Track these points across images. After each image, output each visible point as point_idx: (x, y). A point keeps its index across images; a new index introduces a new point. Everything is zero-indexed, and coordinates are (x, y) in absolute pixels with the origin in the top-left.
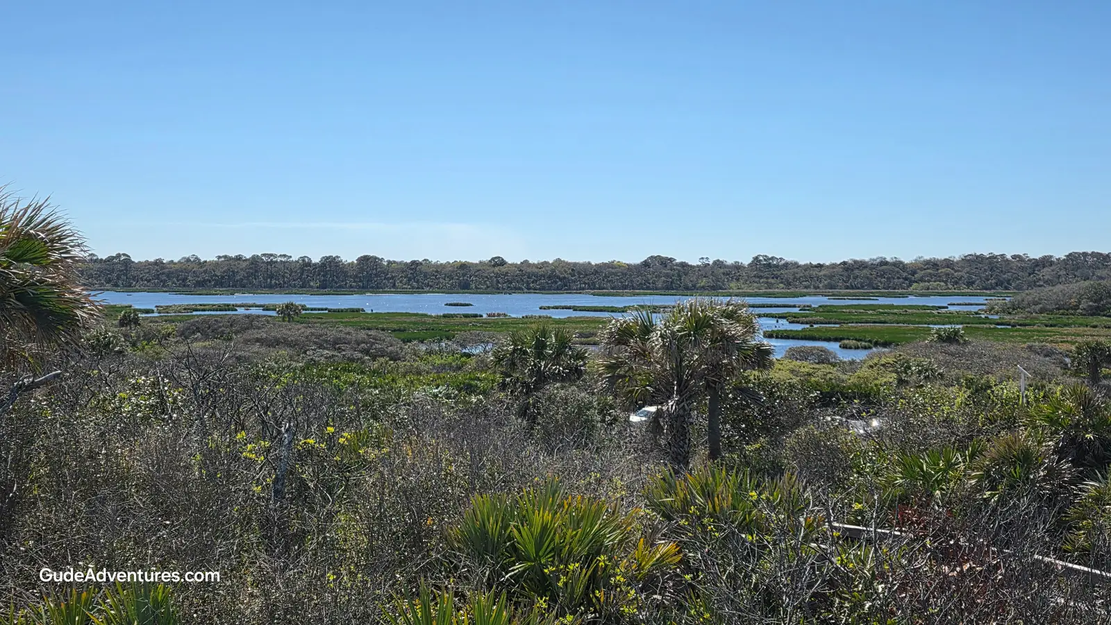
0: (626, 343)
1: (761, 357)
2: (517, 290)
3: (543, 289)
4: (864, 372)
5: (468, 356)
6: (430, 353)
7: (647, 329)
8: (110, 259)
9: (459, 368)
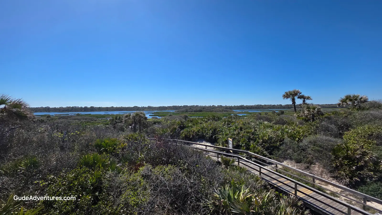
0: (127, 117)
1: (146, 118)
2: (116, 111)
3: (119, 111)
4: (161, 120)
5: (107, 120)
6: (101, 120)
7: (130, 115)
8: (45, 107)
9: (106, 122)
